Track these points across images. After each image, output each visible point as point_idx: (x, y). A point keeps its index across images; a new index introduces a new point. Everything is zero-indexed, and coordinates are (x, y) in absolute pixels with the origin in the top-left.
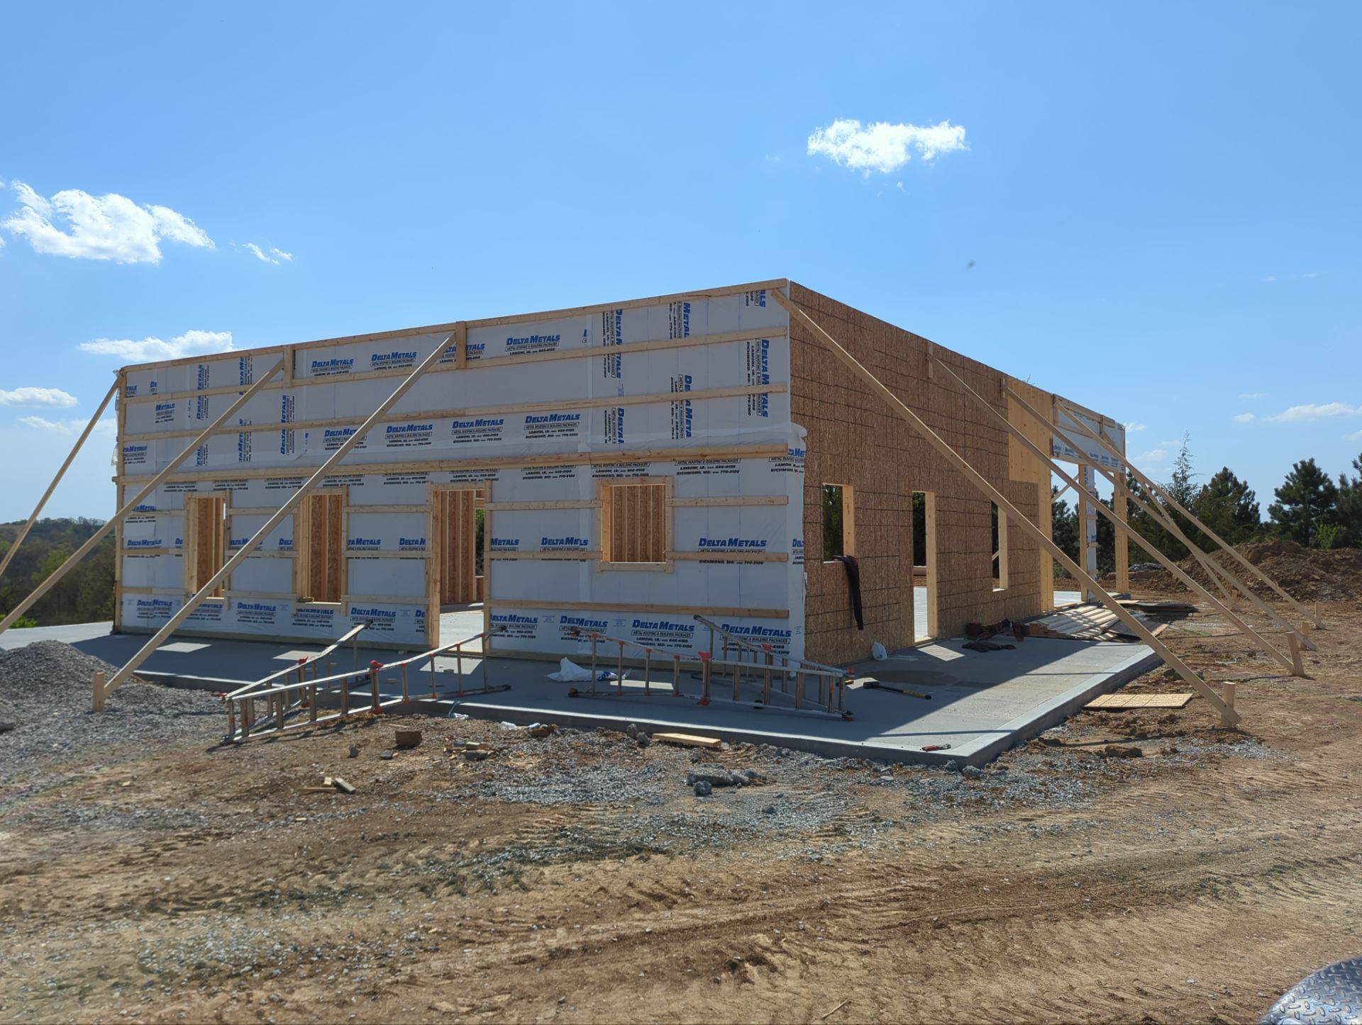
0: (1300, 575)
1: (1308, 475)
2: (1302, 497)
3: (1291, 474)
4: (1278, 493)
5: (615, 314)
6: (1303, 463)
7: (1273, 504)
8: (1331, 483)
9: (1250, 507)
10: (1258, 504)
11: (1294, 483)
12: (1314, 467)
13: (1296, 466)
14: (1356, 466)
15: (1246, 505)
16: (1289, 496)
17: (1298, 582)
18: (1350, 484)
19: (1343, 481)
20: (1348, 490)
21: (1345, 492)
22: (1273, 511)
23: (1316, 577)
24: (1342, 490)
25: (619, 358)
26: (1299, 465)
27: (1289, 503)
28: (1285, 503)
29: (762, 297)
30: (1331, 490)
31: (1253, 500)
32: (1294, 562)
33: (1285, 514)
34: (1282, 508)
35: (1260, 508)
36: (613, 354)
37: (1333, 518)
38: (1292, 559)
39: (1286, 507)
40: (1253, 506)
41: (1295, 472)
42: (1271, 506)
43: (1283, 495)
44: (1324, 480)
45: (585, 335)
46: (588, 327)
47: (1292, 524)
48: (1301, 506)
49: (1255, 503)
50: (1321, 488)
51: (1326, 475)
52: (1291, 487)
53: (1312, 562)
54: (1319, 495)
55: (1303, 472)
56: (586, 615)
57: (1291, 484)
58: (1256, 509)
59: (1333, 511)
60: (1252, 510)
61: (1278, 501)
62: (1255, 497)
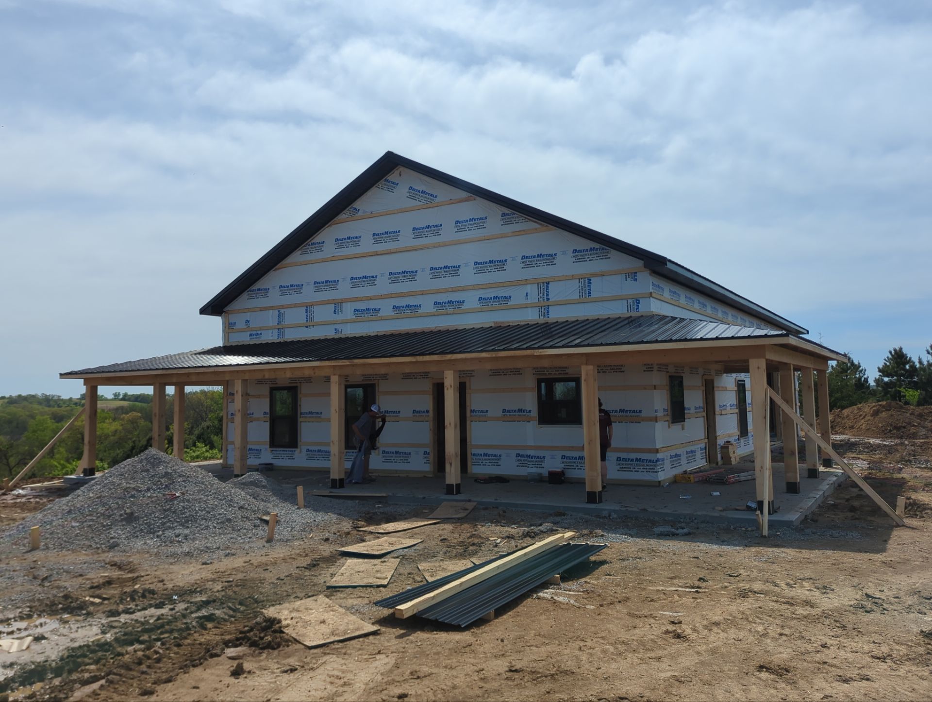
0: (906, 423)
1: (899, 357)
2: (896, 372)
3: (888, 358)
4: (880, 370)
5: (545, 284)
6: (895, 350)
7: (877, 377)
8: (914, 363)
9: (863, 379)
10: (868, 377)
11: (890, 363)
12: (903, 353)
13: (890, 352)
14: (928, 353)
15: (860, 378)
16: (887, 372)
17: (904, 427)
18: (925, 363)
19: (920, 362)
20: (925, 368)
21: (923, 369)
22: (876, 381)
23: (915, 424)
24: (920, 367)
25: (548, 308)
26: (893, 352)
27: (888, 376)
28: (884, 376)
29: (635, 276)
30: (913, 367)
31: (864, 374)
32: (901, 415)
33: (886, 383)
34: (883, 380)
35: (869, 379)
36: (545, 306)
37: (915, 386)
38: (899, 413)
39: (886, 379)
40: (865, 378)
41: (890, 356)
42: (875, 378)
43: (884, 371)
44: (910, 361)
45: (527, 296)
46: (529, 292)
47: (890, 390)
48: (895, 378)
49: (866, 376)
50: (907, 367)
51: (910, 358)
52: (888, 366)
53: (911, 414)
54: (906, 371)
55: (896, 356)
56: (531, 453)
57: (888, 364)
58: (866, 380)
59: (915, 381)
60: (864, 381)
61: (880, 375)
62: (866, 373)
